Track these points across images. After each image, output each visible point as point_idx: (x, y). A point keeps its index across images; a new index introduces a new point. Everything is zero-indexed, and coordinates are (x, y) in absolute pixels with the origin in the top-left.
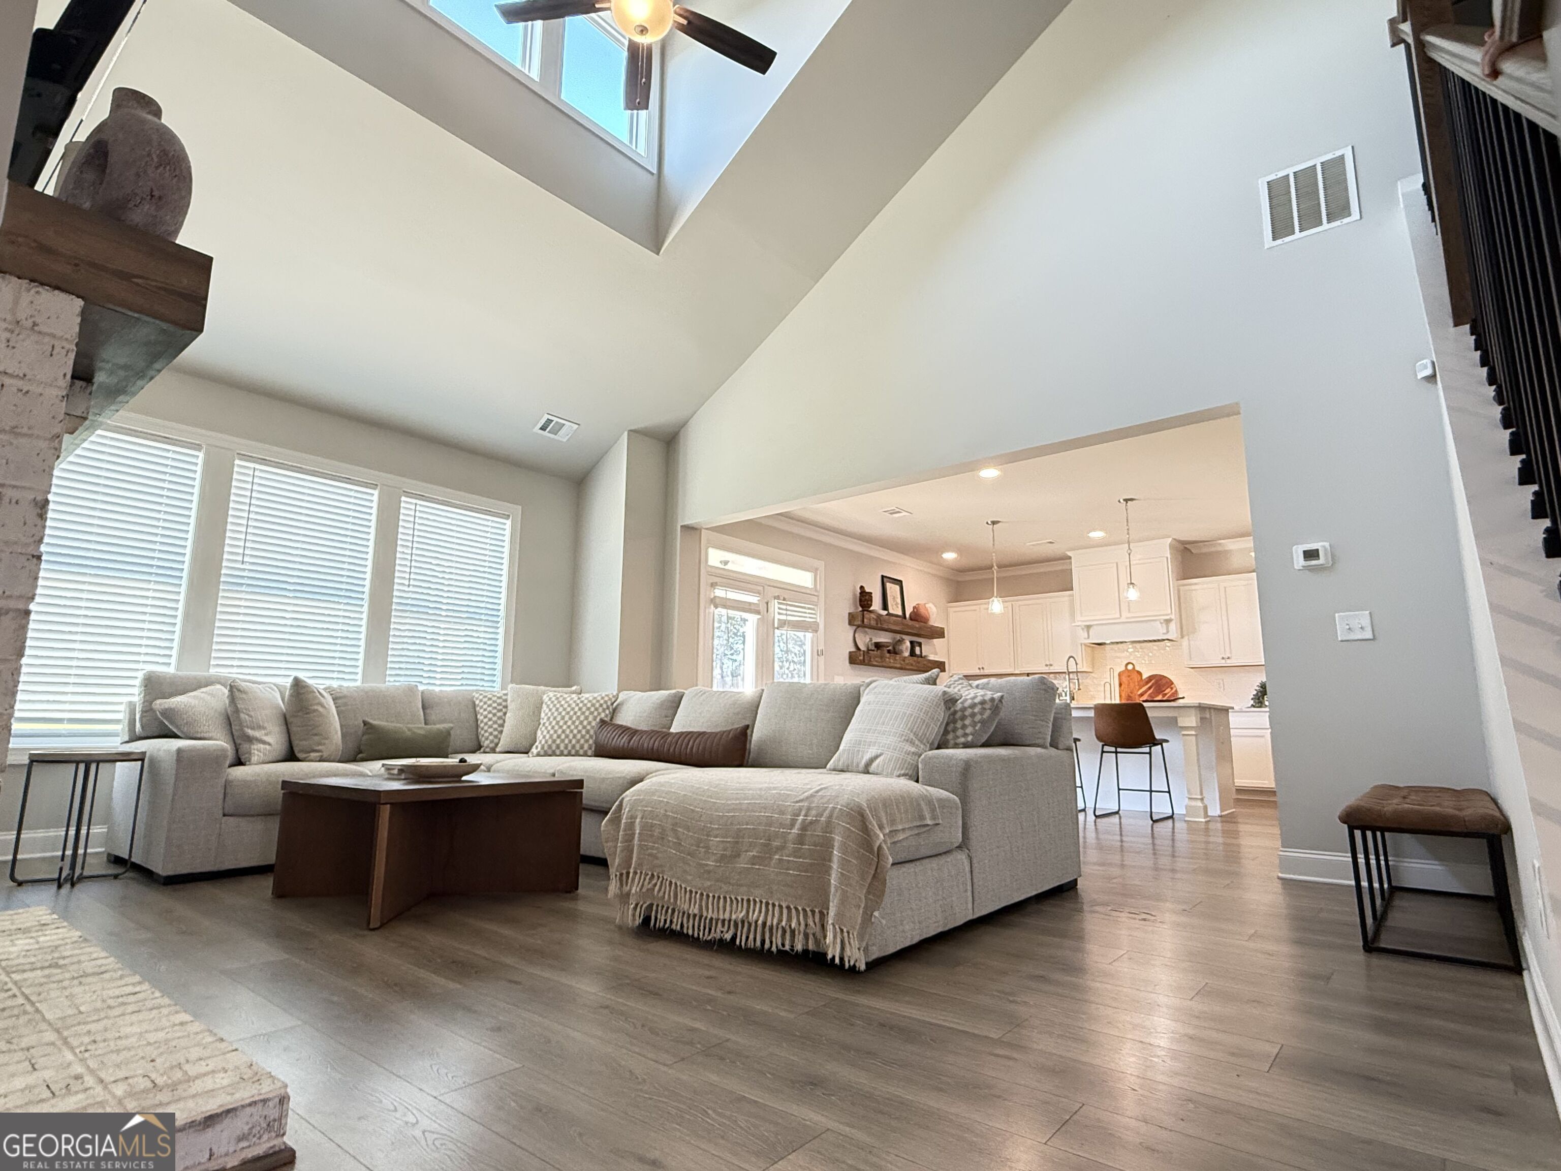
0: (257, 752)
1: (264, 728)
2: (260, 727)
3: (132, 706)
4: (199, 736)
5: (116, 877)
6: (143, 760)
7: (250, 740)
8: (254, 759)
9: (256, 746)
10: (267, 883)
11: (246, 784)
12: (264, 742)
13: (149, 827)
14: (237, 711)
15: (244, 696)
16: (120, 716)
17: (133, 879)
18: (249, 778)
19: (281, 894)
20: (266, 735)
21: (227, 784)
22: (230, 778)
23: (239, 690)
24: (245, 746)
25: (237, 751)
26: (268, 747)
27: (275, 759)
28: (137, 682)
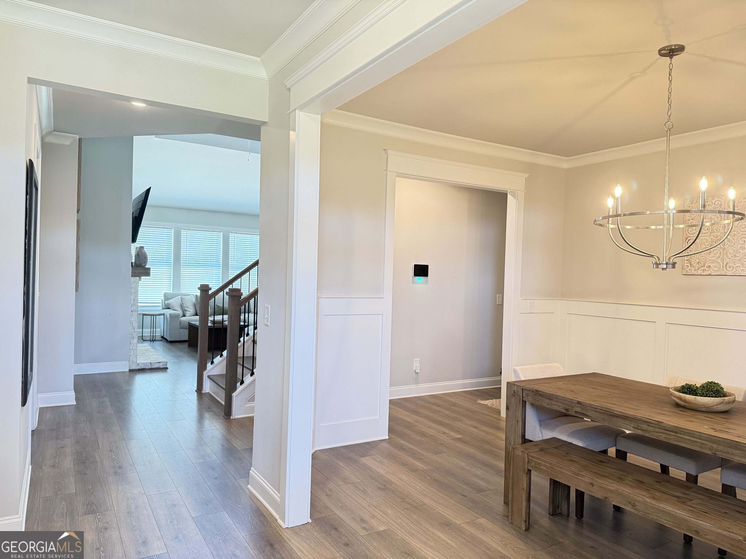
0: (188, 314)
1: (189, 308)
2: (188, 308)
3: (162, 300)
4: (175, 309)
5: (161, 340)
6: (164, 315)
7: (186, 311)
8: (187, 315)
9: (188, 312)
10: (186, 344)
11: (184, 321)
12: (189, 311)
13: (167, 330)
14: (183, 304)
15: (184, 300)
16: (160, 302)
17: (165, 341)
18: (185, 320)
19: (189, 346)
20: (190, 309)
21: (180, 321)
22: (181, 320)
23: (183, 299)
24: (185, 312)
25: (184, 313)
26: (190, 312)
27: (192, 315)
28: (163, 295)
